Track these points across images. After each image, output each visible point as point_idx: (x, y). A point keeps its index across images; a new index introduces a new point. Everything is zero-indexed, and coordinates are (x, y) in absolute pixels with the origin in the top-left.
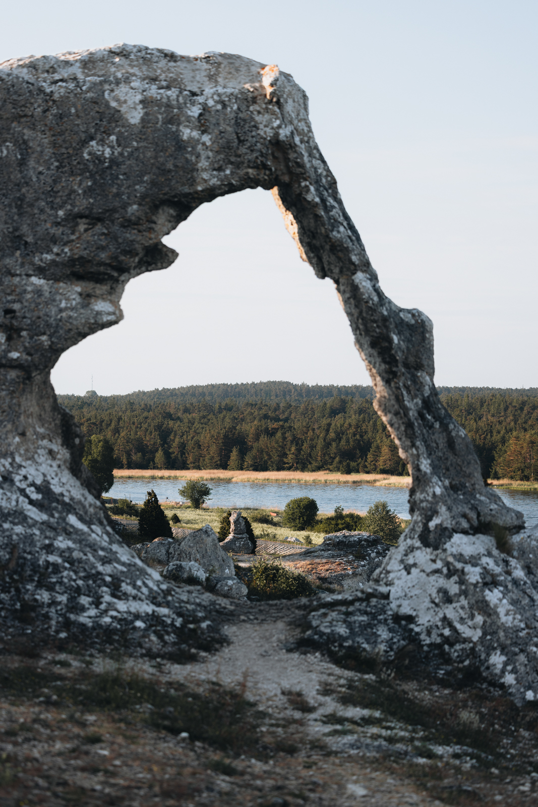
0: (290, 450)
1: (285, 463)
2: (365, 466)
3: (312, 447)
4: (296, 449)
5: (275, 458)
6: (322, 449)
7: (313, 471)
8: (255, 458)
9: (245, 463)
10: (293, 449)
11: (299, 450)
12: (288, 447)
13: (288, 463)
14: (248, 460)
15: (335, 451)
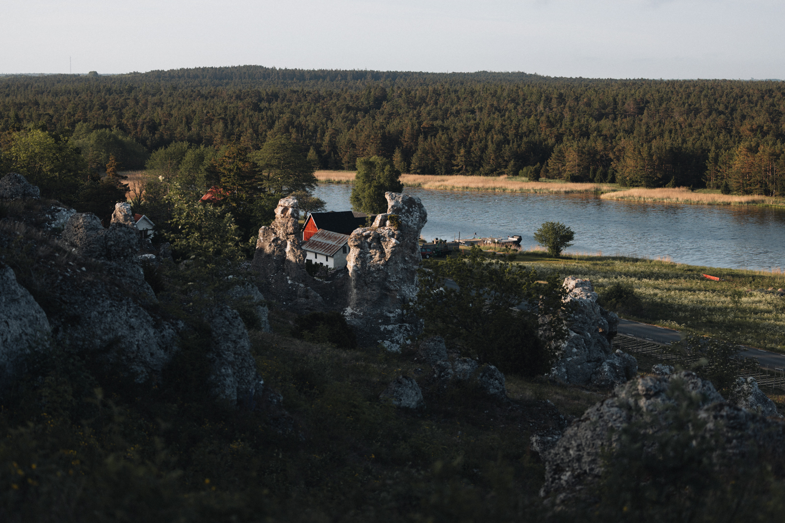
0: (459, 153)
1: (454, 166)
2: (547, 171)
3: (484, 149)
4: (465, 152)
5: (443, 160)
6: (495, 152)
7: (486, 174)
8: (421, 159)
9: (412, 165)
10: (462, 151)
11: (468, 152)
12: (456, 147)
13: (457, 166)
14: (415, 161)
15: (509, 154)
